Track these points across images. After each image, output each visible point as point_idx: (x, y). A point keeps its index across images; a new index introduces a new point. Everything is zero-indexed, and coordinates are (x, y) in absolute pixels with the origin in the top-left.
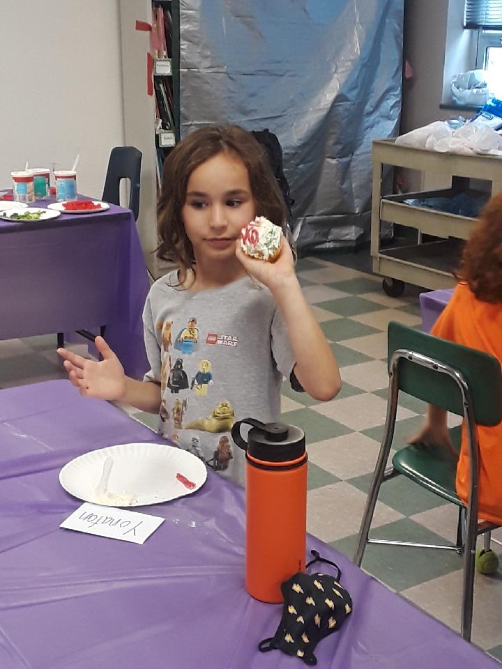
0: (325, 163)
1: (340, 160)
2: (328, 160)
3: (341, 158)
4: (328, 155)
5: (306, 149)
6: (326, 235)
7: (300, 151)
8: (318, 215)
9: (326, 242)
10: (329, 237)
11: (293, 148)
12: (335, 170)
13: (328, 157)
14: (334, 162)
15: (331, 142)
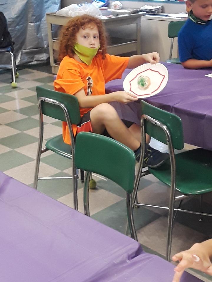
0: (29, 25)
1: (35, 23)
2: (30, 23)
3: (35, 22)
4: (29, 21)
5: (19, 19)
6: (33, 58)
7: (16, 20)
8: (28, 49)
9: (33, 61)
10: (34, 59)
11: (13, 19)
12: (33, 28)
13: (30, 22)
14: (32, 24)
15: (30, 15)
